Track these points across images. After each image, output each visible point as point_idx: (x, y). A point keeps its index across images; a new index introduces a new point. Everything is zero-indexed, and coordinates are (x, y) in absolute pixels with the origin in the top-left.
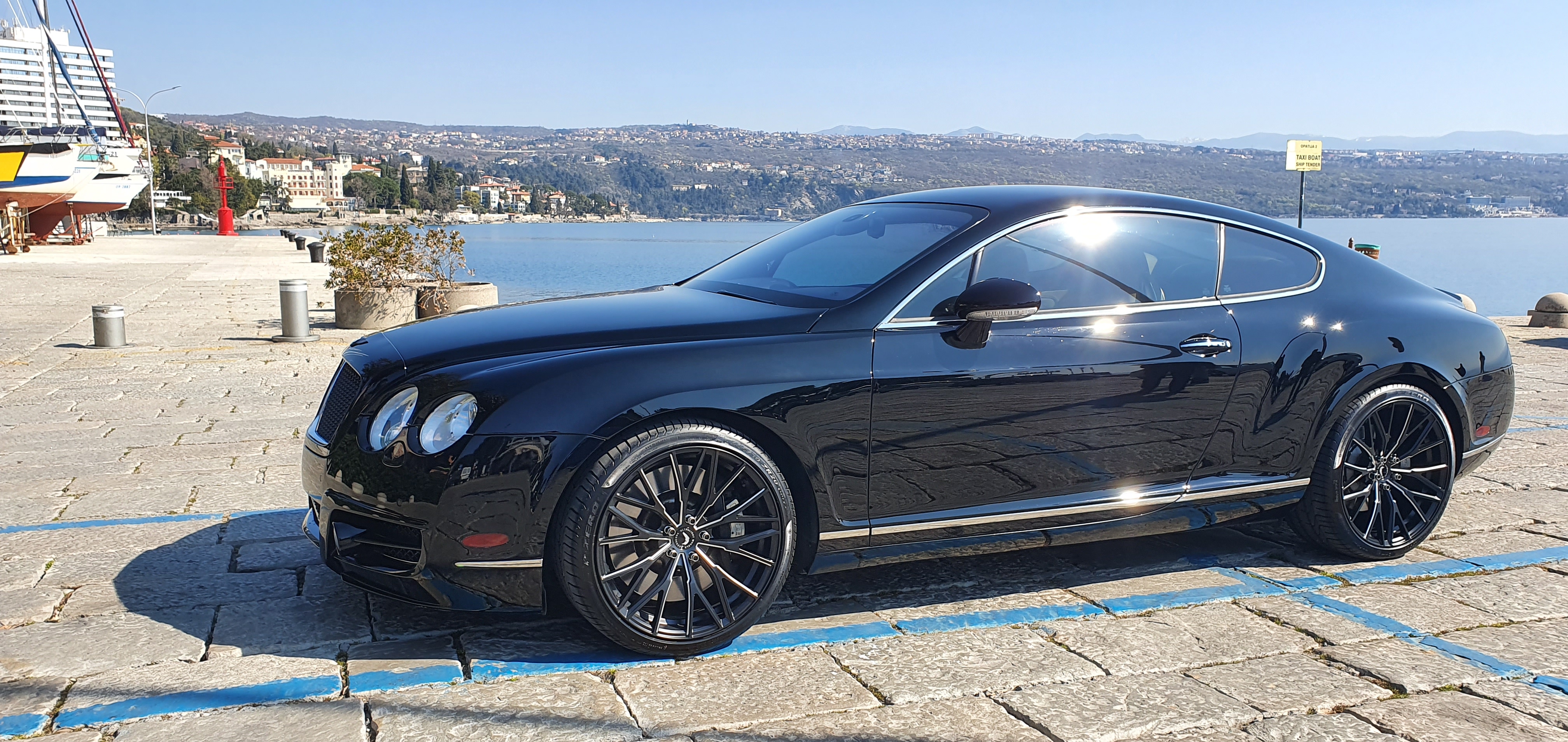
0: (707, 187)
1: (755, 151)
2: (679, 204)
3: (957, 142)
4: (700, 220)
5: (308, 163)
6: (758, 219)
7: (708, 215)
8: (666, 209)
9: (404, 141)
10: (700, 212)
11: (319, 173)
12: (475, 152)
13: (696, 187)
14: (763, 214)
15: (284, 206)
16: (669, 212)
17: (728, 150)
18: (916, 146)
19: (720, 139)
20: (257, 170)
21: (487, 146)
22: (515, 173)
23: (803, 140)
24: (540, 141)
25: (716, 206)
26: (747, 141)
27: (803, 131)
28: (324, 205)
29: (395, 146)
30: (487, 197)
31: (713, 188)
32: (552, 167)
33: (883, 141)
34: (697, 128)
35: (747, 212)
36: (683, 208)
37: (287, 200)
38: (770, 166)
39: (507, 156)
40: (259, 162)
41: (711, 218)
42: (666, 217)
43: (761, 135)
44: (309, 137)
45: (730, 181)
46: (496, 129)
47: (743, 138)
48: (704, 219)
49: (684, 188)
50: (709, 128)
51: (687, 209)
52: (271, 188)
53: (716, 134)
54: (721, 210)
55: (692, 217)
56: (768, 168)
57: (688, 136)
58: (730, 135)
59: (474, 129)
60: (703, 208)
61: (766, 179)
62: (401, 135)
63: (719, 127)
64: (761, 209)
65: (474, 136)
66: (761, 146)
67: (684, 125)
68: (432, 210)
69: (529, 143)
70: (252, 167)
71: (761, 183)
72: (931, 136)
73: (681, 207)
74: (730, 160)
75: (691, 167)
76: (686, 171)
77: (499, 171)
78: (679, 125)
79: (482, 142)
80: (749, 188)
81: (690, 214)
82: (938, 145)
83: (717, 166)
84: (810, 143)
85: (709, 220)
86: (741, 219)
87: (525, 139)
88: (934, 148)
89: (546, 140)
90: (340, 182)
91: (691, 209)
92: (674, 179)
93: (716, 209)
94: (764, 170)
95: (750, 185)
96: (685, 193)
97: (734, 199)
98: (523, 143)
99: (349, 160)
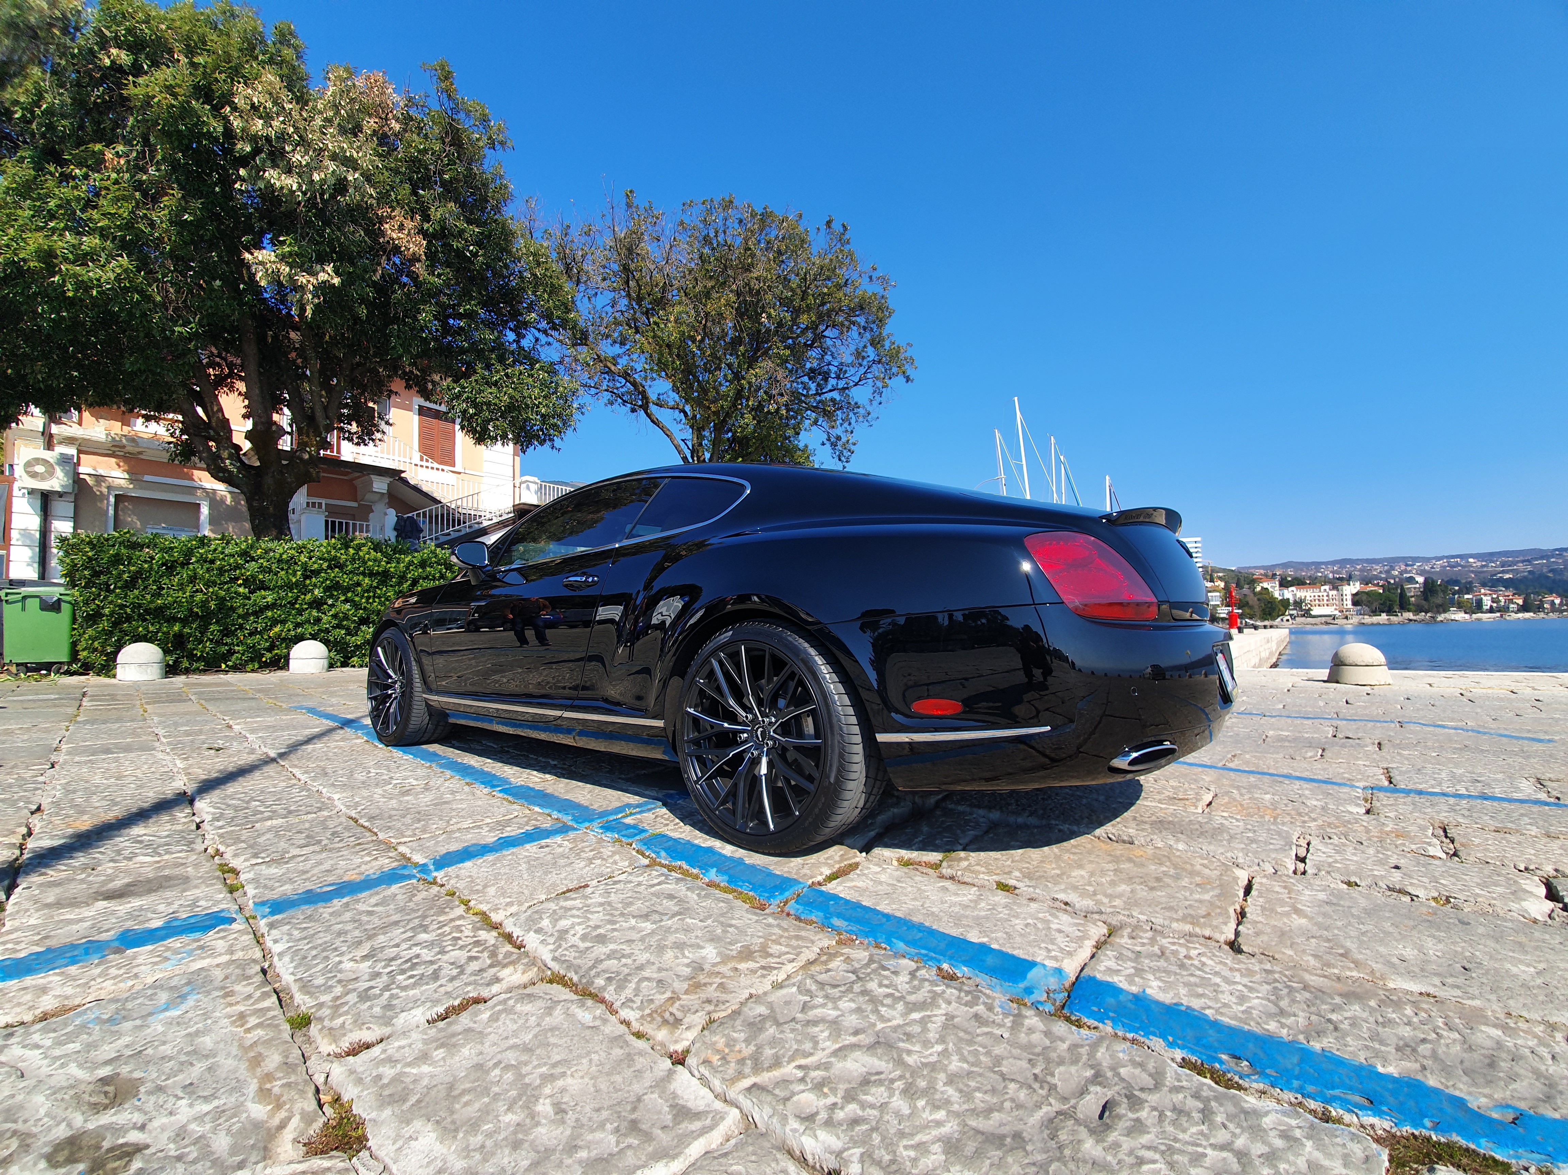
5: (1327, 587)
9: (1409, 568)
11: (1334, 592)
12: (1472, 572)
15: (1307, 614)
20: (1289, 594)
21: (1483, 566)
22: (1507, 584)
24: (1537, 559)
28: (1337, 613)
29: (1401, 573)
30: (1479, 603)
32: (1548, 577)
37: (1310, 609)
39: (1503, 572)
40: (1291, 589)
44: (1333, 572)
46: (1492, 554)
52: (1298, 604)
59: (1471, 556)
62: (1407, 565)
65: (1471, 560)
68: (1426, 613)
69: (1523, 561)
70: (1286, 591)
77: (1493, 583)
79: (1479, 564)
87: (1521, 558)
89: (1542, 558)
90: (1349, 597)
98: (1518, 562)
99: (1358, 584)
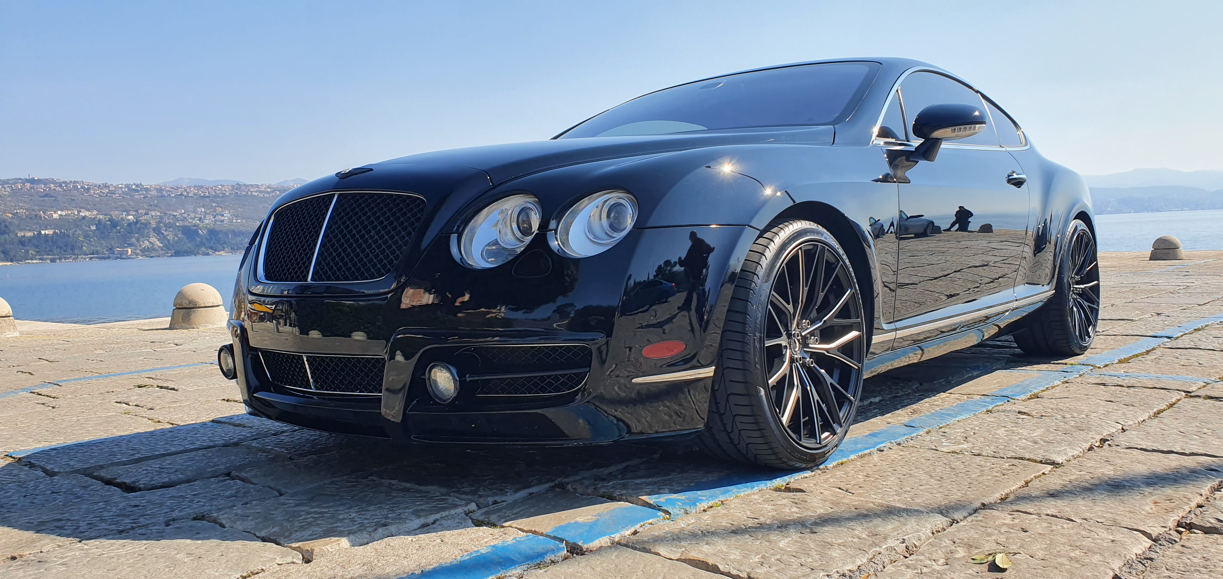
0: (54, 233)
1: (101, 200)
2: (25, 248)
4: (49, 261)
6: (109, 258)
7: (57, 256)
8: (12, 254)
10: (49, 255)
13: (43, 232)
14: (113, 253)
16: (15, 256)
17: (74, 200)
18: (249, 193)
19: (65, 191)
23: (147, 190)
25: (64, 248)
26: (92, 191)
27: (146, 184)
31: (61, 232)
33: (220, 190)
34: (39, 181)
35: (97, 252)
36: (30, 252)
38: (117, 213)
41: (60, 259)
42: (12, 261)
43: (106, 186)
45: (77, 226)
47: (88, 189)
48: (53, 261)
49: (29, 234)
50: (53, 182)
51: (34, 253)
53: (60, 186)
54: (71, 251)
55: (40, 259)
56: (115, 214)
57: (31, 188)
58: (75, 188)
60: (51, 250)
61: (114, 224)
63: (63, 180)
64: (111, 250)
66: (107, 195)
67: (27, 179)
71: (109, 227)
72: (262, 185)
73: (27, 251)
74: (76, 208)
75: (36, 216)
76: (31, 218)
78: (20, 179)
80: (97, 232)
81: (38, 257)
83: (64, 213)
84: (154, 193)
85: (58, 261)
86: (91, 259)
88: (265, 195)
91: (38, 252)
92: (19, 226)
93: (65, 251)
94: (111, 216)
95: (97, 229)
96: (30, 239)
97: (83, 241)
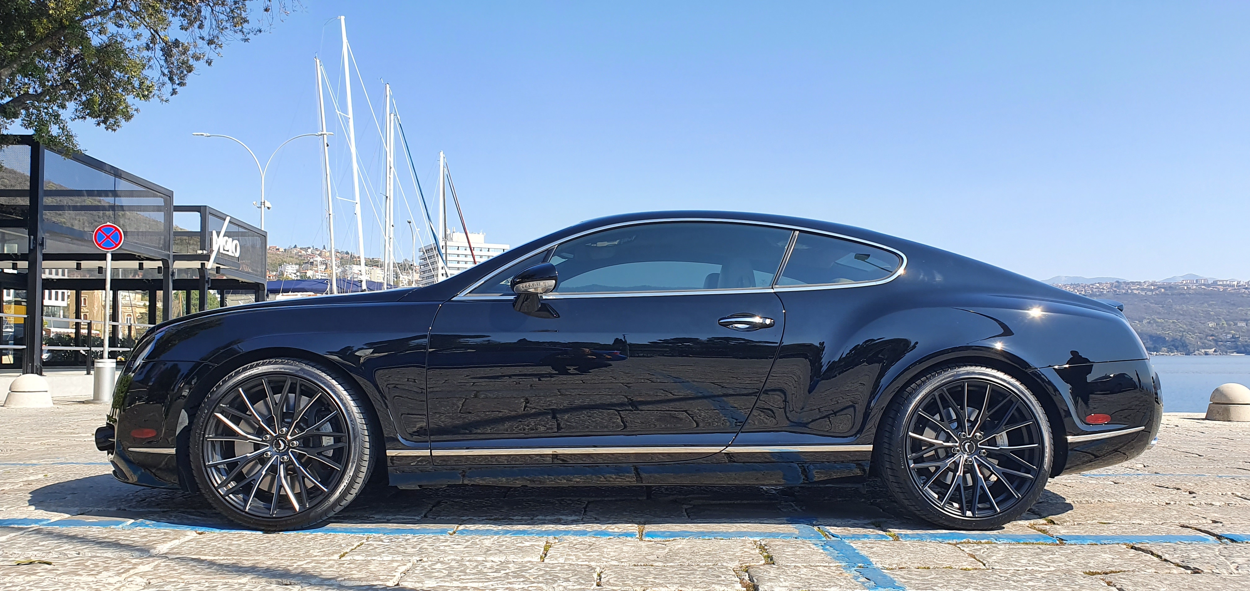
3: (1170, 287)
18: (1130, 291)
33: (1097, 288)
72: (1144, 282)
82: (1151, 290)
88: (1148, 293)
